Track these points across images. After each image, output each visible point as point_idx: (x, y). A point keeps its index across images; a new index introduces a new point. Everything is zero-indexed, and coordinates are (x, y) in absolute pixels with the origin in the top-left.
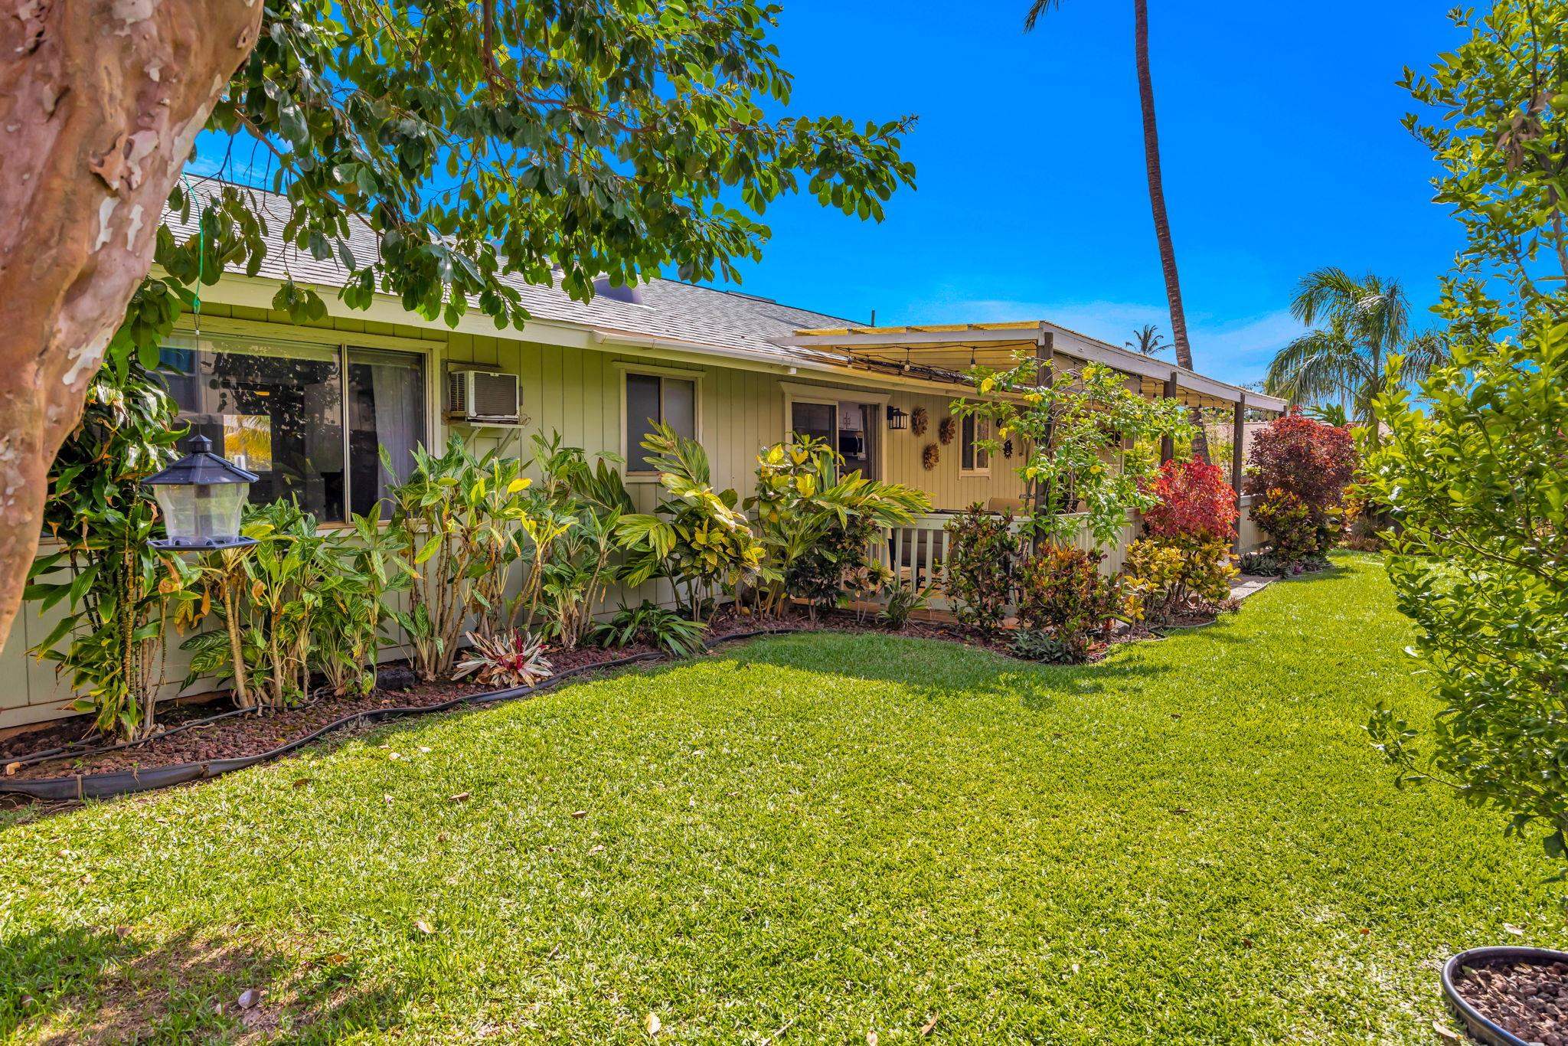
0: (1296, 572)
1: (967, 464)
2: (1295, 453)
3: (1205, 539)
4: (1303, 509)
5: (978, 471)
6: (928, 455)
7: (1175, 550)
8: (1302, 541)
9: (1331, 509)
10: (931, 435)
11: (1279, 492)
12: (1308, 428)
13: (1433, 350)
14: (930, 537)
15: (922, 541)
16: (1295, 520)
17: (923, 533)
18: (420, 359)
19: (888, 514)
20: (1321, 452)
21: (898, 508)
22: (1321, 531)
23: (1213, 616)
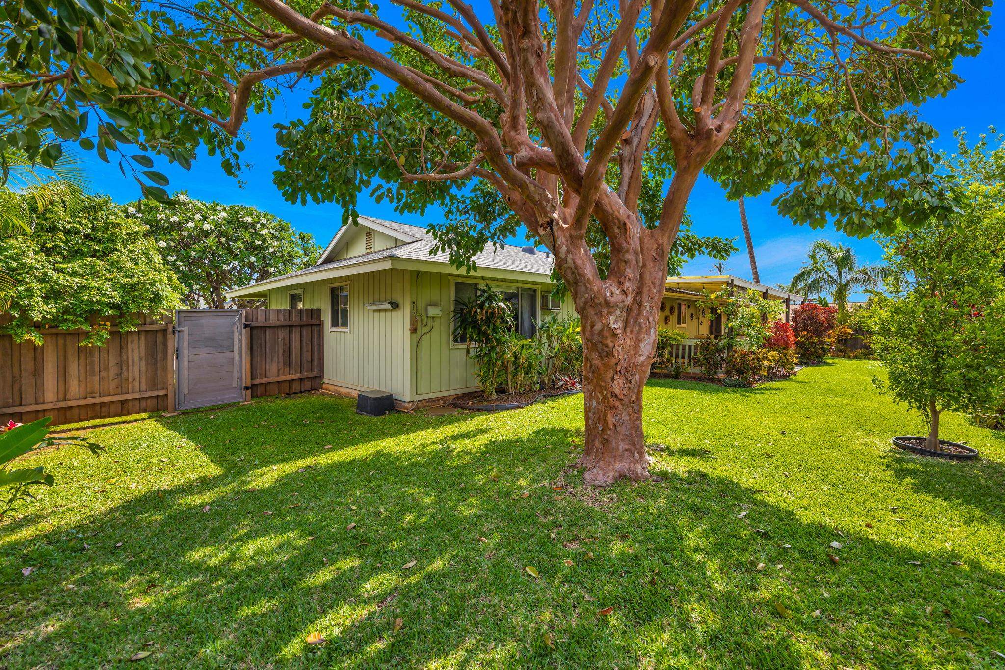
0: (813, 364)
1: (679, 323)
2: (810, 317)
3: (784, 349)
4: (816, 340)
5: (683, 325)
6: (667, 320)
7: (775, 352)
8: (815, 351)
9: (826, 339)
10: (667, 312)
11: (805, 333)
12: (814, 307)
13: (867, 274)
14: (687, 348)
15: (684, 349)
16: (812, 343)
17: (684, 347)
18: (535, 291)
19: (674, 339)
20: (822, 317)
21: (678, 338)
22: (823, 348)
23: (788, 376)
